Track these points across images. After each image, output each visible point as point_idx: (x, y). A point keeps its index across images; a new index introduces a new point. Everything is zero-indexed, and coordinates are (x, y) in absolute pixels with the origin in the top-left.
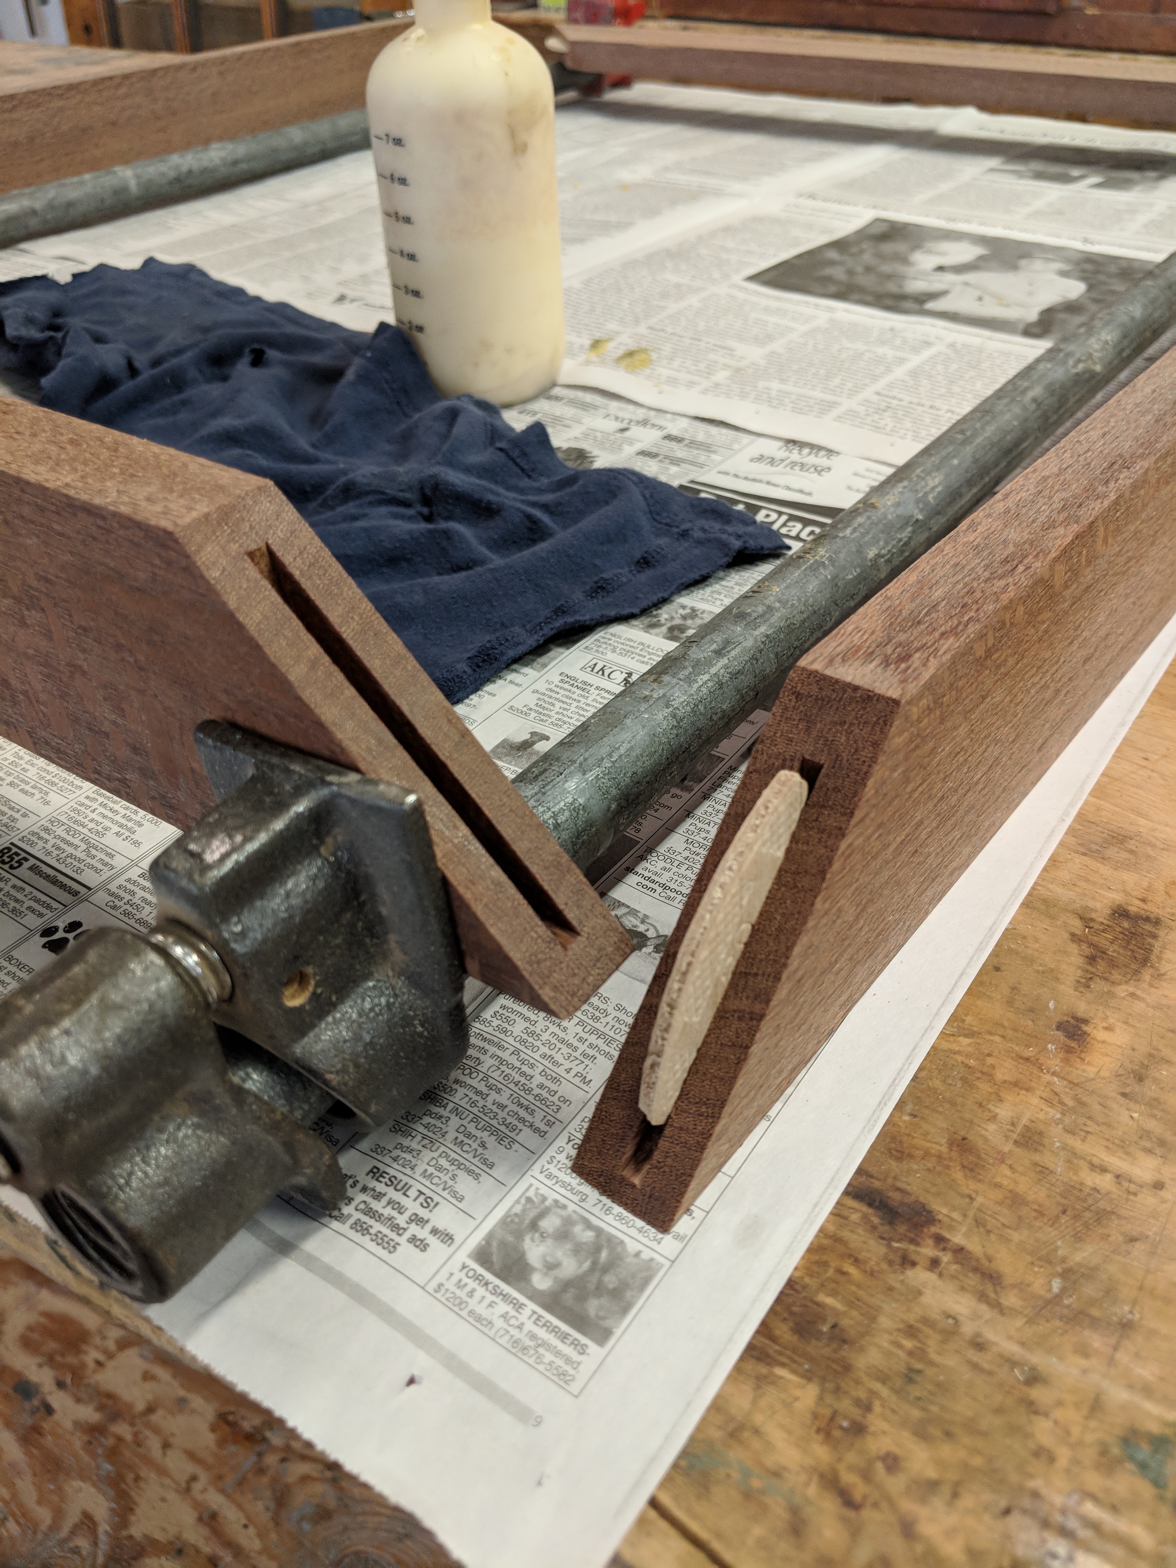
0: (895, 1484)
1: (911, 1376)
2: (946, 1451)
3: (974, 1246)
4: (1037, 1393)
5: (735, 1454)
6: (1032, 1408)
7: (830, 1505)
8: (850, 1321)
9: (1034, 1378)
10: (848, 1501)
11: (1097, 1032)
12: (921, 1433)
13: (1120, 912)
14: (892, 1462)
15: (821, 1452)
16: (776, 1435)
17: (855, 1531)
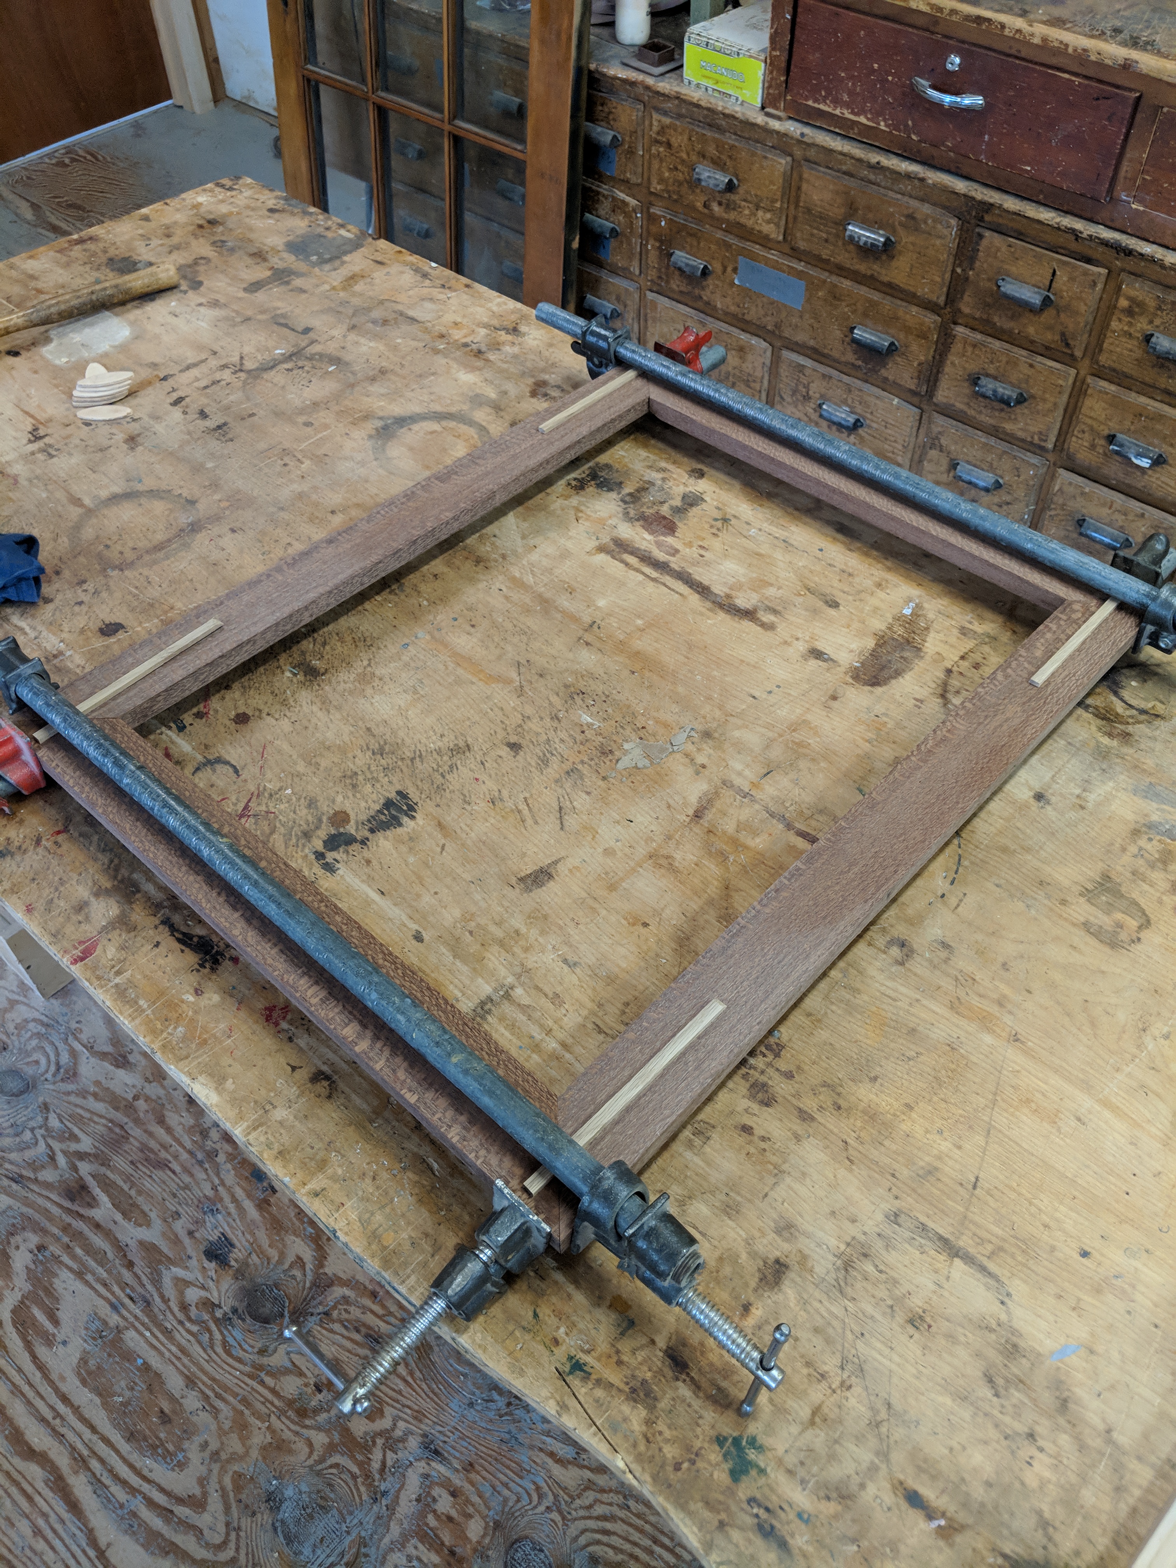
0: (659, 1438)
1: (670, 1411)
2: (675, 1433)
3: (696, 1377)
4: (700, 1422)
5: (624, 1425)
6: (698, 1425)
7: (644, 1441)
8: (659, 1394)
9: (700, 1417)
10: (648, 1441)
11: (753, 1310)
12: (669, 1428)
13: (777, 1261)
14: (660, 1433)
15: (644, 1428)
16: (635, 1423)
17: (648, 1449)
